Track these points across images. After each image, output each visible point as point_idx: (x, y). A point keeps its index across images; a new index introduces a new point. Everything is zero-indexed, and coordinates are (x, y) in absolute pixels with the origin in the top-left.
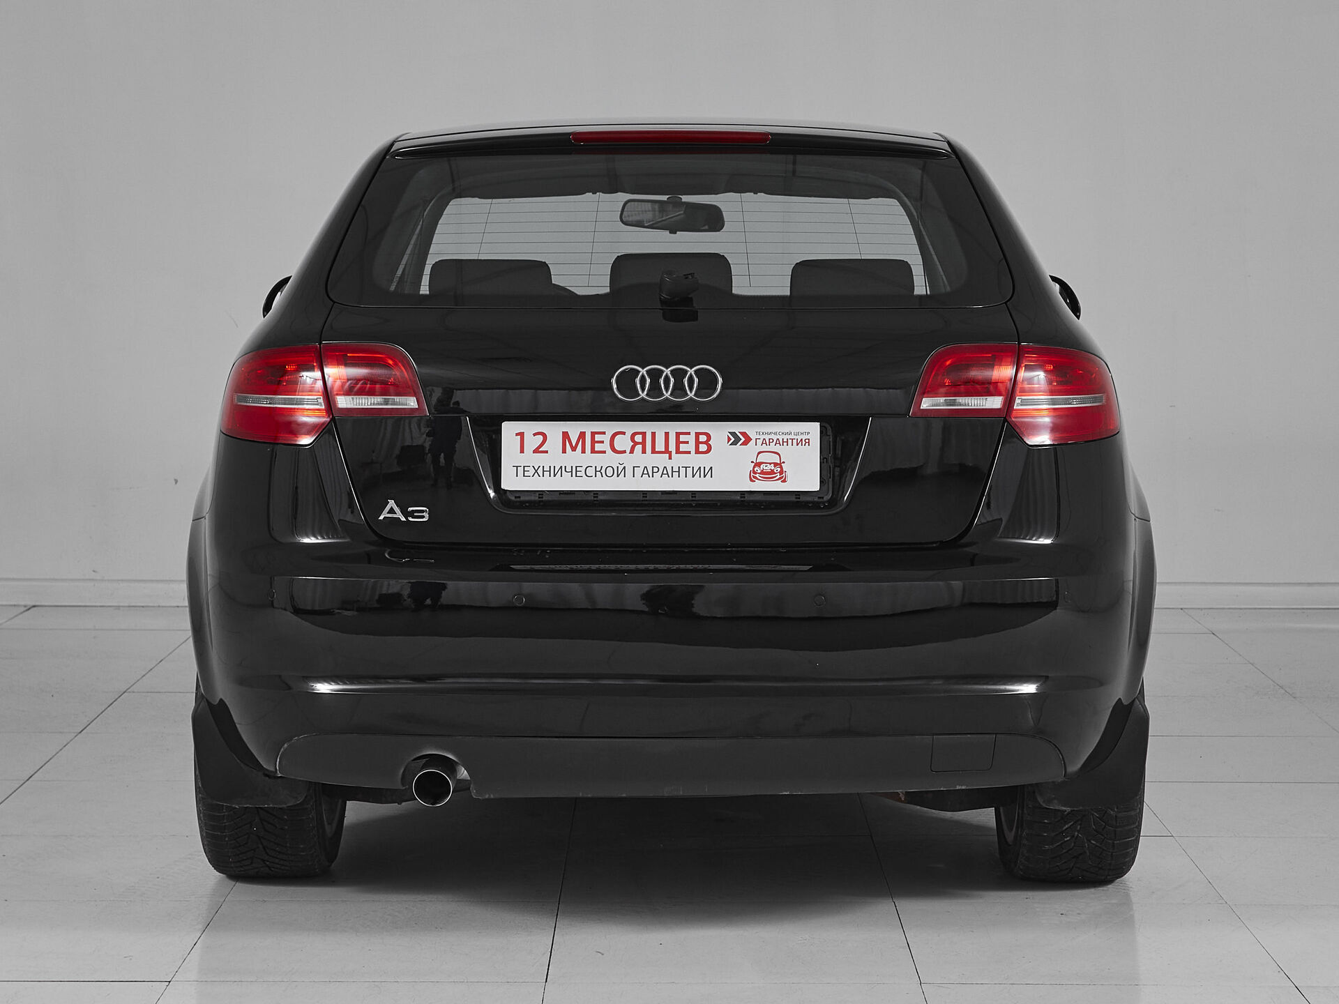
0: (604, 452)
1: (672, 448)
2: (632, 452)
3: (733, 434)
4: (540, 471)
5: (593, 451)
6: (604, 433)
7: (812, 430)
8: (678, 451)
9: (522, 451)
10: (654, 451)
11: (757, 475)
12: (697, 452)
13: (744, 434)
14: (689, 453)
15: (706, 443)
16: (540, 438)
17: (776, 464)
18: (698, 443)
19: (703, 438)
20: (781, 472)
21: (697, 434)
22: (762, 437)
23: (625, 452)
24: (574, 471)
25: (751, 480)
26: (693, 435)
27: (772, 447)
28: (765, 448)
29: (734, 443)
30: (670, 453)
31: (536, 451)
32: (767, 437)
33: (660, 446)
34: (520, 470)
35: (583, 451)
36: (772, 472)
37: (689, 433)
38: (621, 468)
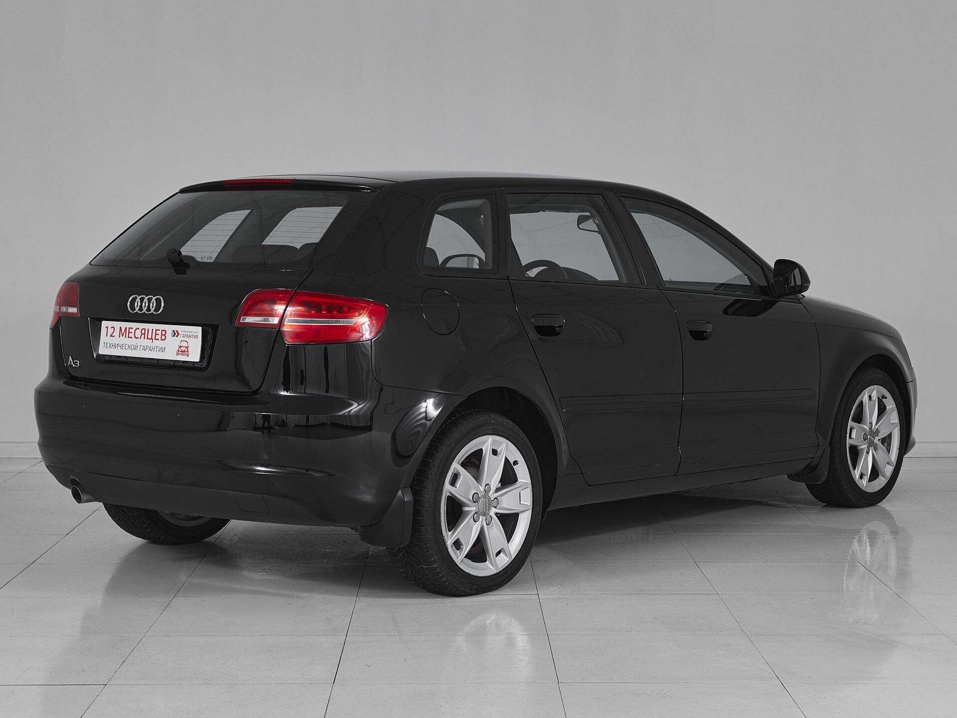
0: (132, 338)
1: (153, 338)
2: (140, 338)
3: (174, 331)
4: (111, 346)
5: (129, 337)
6: (132, 328)
7: (198, 330)
8: (155, 339)
9: (107, 336)
10: (147, 338)
11: (179, 352)
12: (161, 340)
13: (177, 331)
14: (158, 340)
15: (164, 335)
16: (113, 329)
17: (186, 347)
18: (162, 335)
19: (164, 333)
20: (187, 351)
21: (162, 330)
22: (183, 333)
23: (138, 338)
24: (121, 347)
25: (177, 355)
26: (161, 330)
27: (186, 339)
28: (184, 339)
29: (174, 336)
30: (152, 339)
31: (111, 336)
32: (184, 333)
33: (150, 337)
34: (105, 344)
35: (125, 337)
36: (185, 351)
37: (159, 330)
38: (136, 345)
